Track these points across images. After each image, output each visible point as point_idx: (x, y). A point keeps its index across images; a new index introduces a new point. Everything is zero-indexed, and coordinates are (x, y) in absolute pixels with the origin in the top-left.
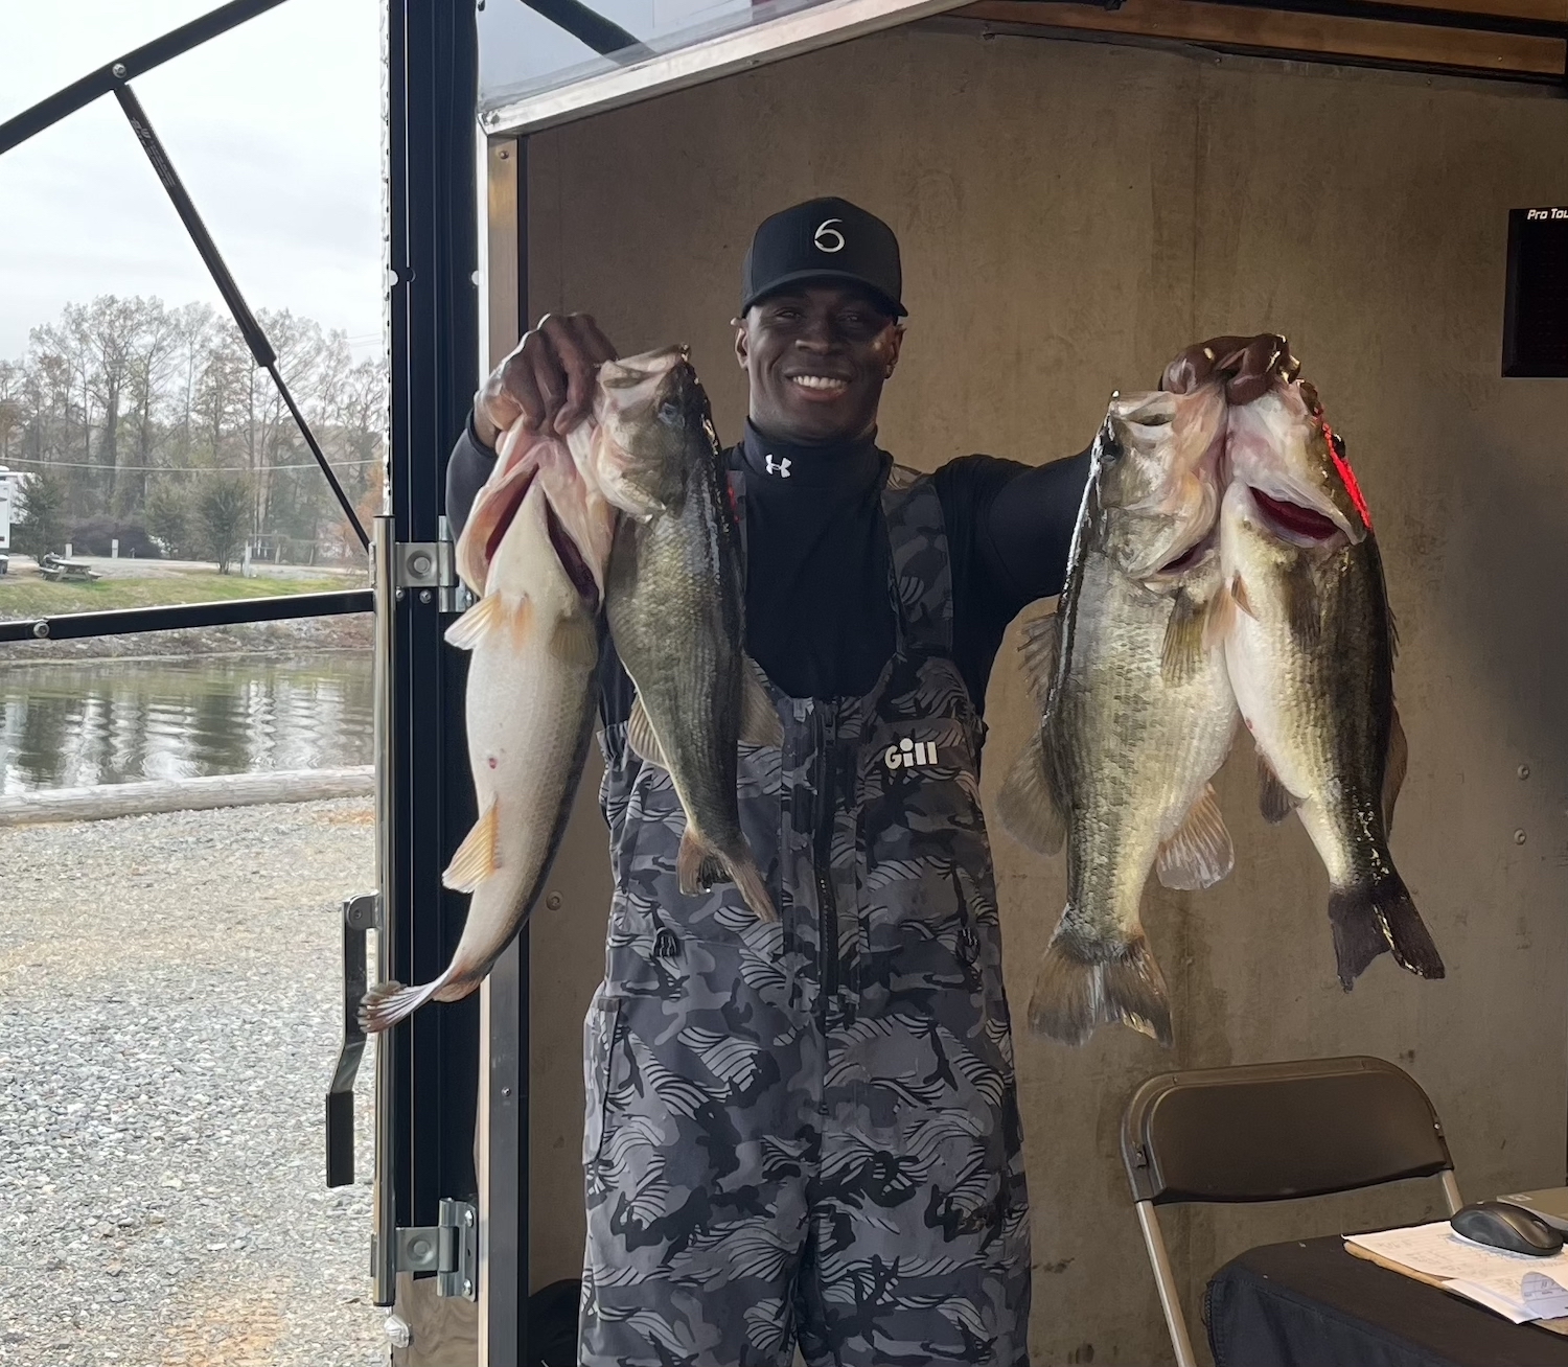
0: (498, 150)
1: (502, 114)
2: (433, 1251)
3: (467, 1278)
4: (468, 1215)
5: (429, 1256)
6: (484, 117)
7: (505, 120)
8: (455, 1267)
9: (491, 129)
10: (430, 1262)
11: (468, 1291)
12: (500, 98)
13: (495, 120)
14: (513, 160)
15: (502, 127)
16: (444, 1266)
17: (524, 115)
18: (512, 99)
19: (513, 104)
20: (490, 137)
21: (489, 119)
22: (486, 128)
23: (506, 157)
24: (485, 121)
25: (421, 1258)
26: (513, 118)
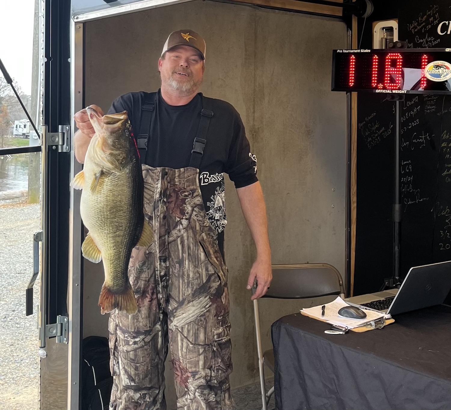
0: (77, 25)
1: (79, 16)
2: (55, 330)
3: (65, 337)
4: (66, 320)
5: (55, 331)
6: (74, 17)
7: (80, 18)
8: (61, 335)
9: (76, 20)
10: (55, 334)
11: (65, 341)
12: (79, 12)
13: (77, 18)
14: (82, 29)
15: (79, 20)
16: (59, 334)
17: (86, 17)
18: (83, 13)
19: (83, 14)
20: (75, 22)
21: (75, 18)
22: (74, 20)
23: (80, 28)
24: (74, 18)
25: (52, 333)
26: (83, 17)
